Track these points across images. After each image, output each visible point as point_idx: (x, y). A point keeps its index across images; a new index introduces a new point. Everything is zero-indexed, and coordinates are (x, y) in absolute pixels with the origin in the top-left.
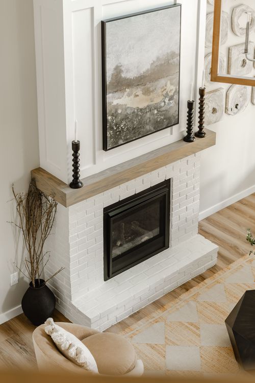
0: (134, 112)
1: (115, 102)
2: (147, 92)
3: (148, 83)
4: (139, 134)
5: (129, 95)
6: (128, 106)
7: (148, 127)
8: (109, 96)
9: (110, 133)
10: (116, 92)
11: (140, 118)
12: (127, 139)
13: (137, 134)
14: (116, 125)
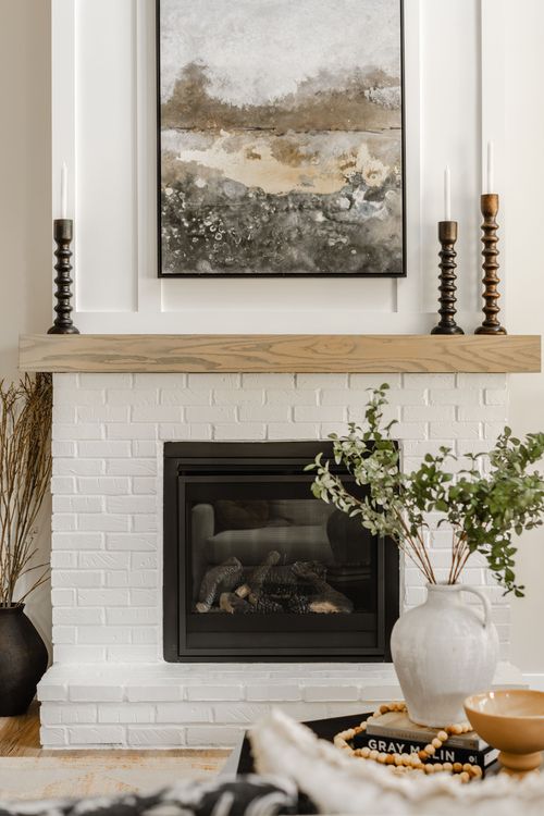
0: (245, 198)
1: (186, 156)
2: (289, 154)
3: (290, 131)
4: (265, 262)
5: (229, 148)
6: (226, 175)
7: (294, 253)
8: (169, 135)
9: (170, 233)
10: (188, 129)
11: (265, 218)
12: (224, 265)
13: (258, 261)
14: (190, 216)
